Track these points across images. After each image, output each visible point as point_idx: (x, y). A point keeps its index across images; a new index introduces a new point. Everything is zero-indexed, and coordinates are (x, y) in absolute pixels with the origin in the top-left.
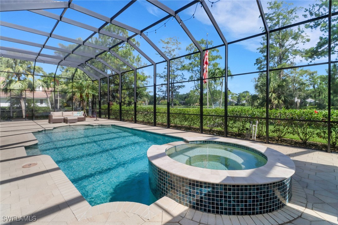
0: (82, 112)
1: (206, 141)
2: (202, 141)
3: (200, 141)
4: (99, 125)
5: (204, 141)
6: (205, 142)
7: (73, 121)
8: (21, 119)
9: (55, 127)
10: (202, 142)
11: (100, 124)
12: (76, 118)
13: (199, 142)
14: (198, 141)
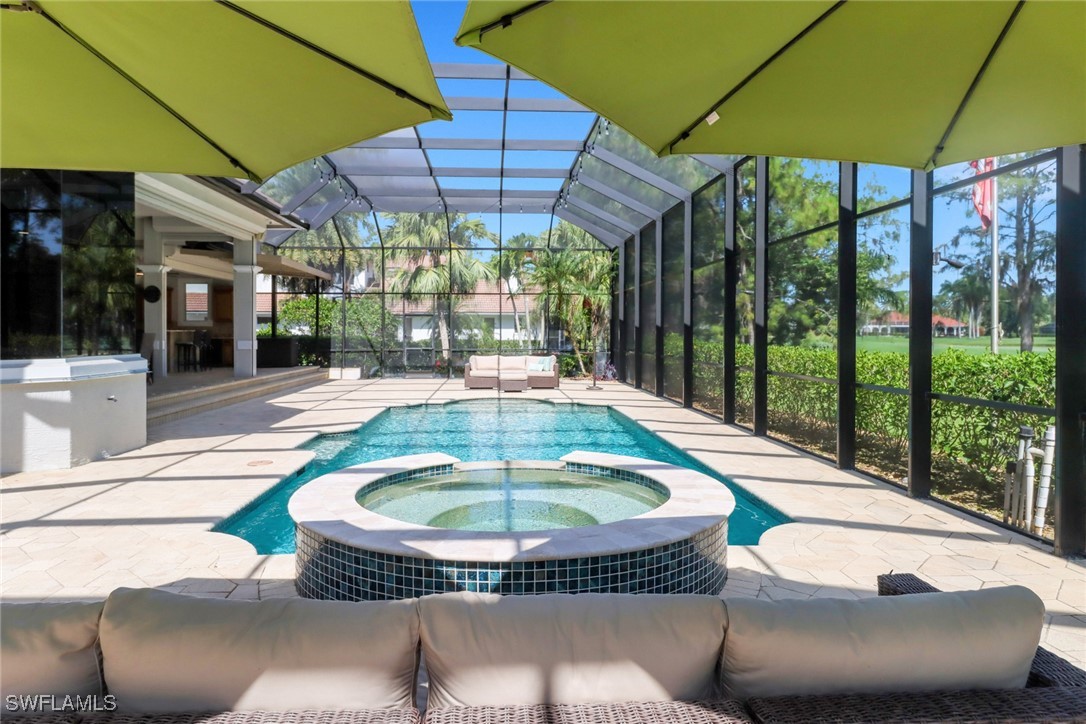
0: (550, 360)
1: (618, 472)
2: (607, 469)
3: (603, 468)
4: (573, 404)
5: (612, 470)
6: (619, 474)
7: (514, 386)
8: (421, 373)
9: (457, 398)
10: (608, 472)
11: (576, 401)
12: (524, 377)
13: (598, 471)
14: (596, 467)
